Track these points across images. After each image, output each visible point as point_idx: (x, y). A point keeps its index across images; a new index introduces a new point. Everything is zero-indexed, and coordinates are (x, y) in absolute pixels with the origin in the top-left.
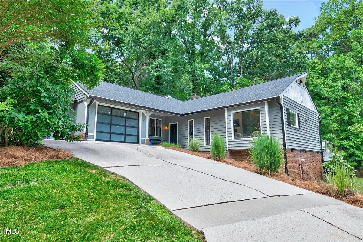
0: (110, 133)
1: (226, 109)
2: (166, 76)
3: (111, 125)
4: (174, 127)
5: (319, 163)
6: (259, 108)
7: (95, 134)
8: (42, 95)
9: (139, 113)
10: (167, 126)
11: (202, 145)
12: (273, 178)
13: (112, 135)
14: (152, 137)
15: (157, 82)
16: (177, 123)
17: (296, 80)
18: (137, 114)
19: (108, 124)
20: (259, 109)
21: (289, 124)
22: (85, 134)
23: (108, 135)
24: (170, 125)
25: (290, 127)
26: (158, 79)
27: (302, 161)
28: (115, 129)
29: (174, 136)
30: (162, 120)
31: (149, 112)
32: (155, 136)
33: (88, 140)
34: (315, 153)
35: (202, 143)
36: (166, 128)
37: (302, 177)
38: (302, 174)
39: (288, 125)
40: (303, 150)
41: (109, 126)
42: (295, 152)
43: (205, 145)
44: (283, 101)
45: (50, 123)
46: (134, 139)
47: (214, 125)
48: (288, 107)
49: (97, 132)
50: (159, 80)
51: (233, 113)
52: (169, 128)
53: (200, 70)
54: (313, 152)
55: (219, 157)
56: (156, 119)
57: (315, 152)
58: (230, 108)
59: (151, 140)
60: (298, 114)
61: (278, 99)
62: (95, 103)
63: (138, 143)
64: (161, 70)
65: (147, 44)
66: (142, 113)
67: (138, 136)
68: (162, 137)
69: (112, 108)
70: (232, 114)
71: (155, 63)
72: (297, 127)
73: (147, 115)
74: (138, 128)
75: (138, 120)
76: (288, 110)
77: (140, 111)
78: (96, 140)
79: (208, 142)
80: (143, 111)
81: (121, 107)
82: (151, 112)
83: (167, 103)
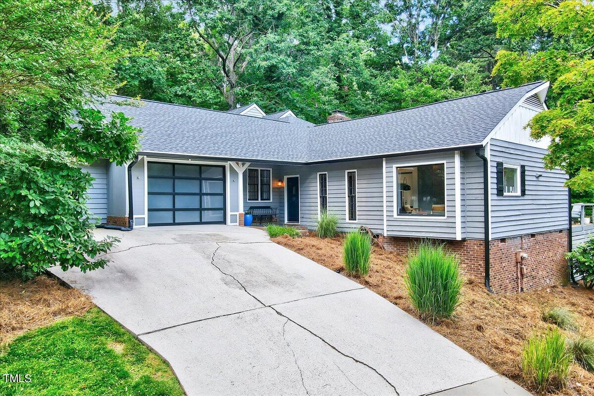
0: (174, 210)
1: (384, 159)
2: (285, 67)
3: (174, 194)
4: (293, 183)
5: (561, 250)
6: (444, 162)
7: (146, 216)
8: (32, 204)
9: (224, 167)
10: (282, 181)
11: (343, 221)
12: (438, 331)
13: (177, 213)
14: (254, 203)
15: (269, 77)
16: (298, 176)
17: (524, 98)
18: (221, 169)
20: (444, 164)
21: (500, 192)
22: (129, 217)
23: (171, 213)
24: (286, 178)
25: (502, 198)
26: (271, 71)
27: (521, 257)
28: (181, 202)
29: (294, 199)
30: (271, 169)
31: (243, 165)
32: (260, 201)
33: (134, 227)
34: (554, 233)
35: (342, 217)
36: (280, 184)
37: (519, 285)
38: (519, 280)
39: (498, 195)
40: (528, 235)
41: (171, 197)
42: (508, 242)
43: (347, 220)
44: (489, 151)
45: (51, 251)
46: (218, 216)
47: (364, 186)
48: (500, 160)
49: (149, 210)
50: (273, 72)
51: (397, 168)
52: (285, 184)
53: (350, 54)
54: (550, 232)
55: (357, 271)
56: (259, 169)
57: (555, 231)
58: (391, 158)
59: (252, 208)
60: (523, 167)
61: (479, 149)
62: (143, 159)
63: (224, 222)
64: (274, 56)
65: (245, 4)
66: (231, 166)
67: (224, 209)
68: (271, 201)
69: (174, 164)
70: (394, 170)
71: (263, 40)
72: (519, 193)
73: (240, 170)
74: (224, 195)
75: (224, 180)
76: (500, 165)
77: (227, 164)
78: (149, 225)
79: (352, 216)
80: (233, 164)
81: (190, 162)
82: (248, 164)
83: (279, 138)
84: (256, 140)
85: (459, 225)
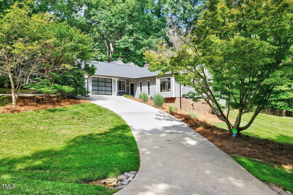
0: (98, 90)
1: (156, 77)
4: (132, 85)
6: (170, 77)
14: (120, 91)
16: (134, 83)
18: (111, 80)
19: (97, 86)
24: (130, 83)
25: (185, 87)
28: (100, 88)
29: (132, 90)
30: (125, 81)
32: (122, 90)
36: (128, 85)
41: (97, 87)
43: (147, 95)
46: (110, 93)
47: (152, 85)
49: (92, 90)
51: (160, 79)
52: (130, 85)
56: (122, 81)
59: (119, 92)
63: (111, 95)
67: (112, 91)
68: (125, 90)
69: (98, 78)
73: (116, 80)
74: (112, 87)
75: (111, 83)
79: (149, 94)
80: (114, 78)
81: (102, 77)
82: (118, 78)
83: (128, 71)
84: (121, 72)
85: (174, 94)
